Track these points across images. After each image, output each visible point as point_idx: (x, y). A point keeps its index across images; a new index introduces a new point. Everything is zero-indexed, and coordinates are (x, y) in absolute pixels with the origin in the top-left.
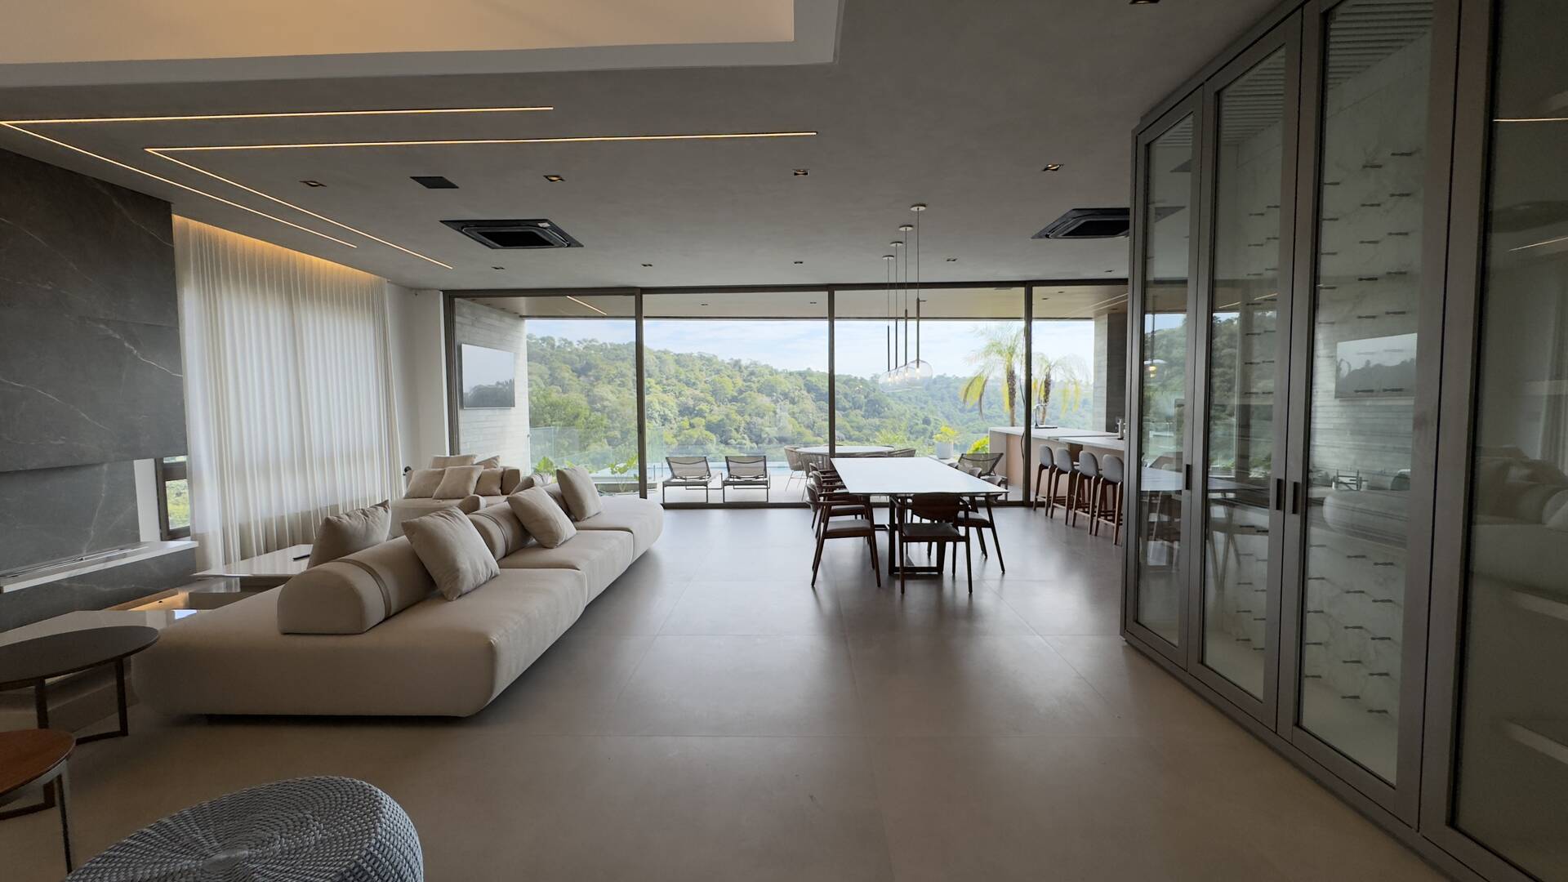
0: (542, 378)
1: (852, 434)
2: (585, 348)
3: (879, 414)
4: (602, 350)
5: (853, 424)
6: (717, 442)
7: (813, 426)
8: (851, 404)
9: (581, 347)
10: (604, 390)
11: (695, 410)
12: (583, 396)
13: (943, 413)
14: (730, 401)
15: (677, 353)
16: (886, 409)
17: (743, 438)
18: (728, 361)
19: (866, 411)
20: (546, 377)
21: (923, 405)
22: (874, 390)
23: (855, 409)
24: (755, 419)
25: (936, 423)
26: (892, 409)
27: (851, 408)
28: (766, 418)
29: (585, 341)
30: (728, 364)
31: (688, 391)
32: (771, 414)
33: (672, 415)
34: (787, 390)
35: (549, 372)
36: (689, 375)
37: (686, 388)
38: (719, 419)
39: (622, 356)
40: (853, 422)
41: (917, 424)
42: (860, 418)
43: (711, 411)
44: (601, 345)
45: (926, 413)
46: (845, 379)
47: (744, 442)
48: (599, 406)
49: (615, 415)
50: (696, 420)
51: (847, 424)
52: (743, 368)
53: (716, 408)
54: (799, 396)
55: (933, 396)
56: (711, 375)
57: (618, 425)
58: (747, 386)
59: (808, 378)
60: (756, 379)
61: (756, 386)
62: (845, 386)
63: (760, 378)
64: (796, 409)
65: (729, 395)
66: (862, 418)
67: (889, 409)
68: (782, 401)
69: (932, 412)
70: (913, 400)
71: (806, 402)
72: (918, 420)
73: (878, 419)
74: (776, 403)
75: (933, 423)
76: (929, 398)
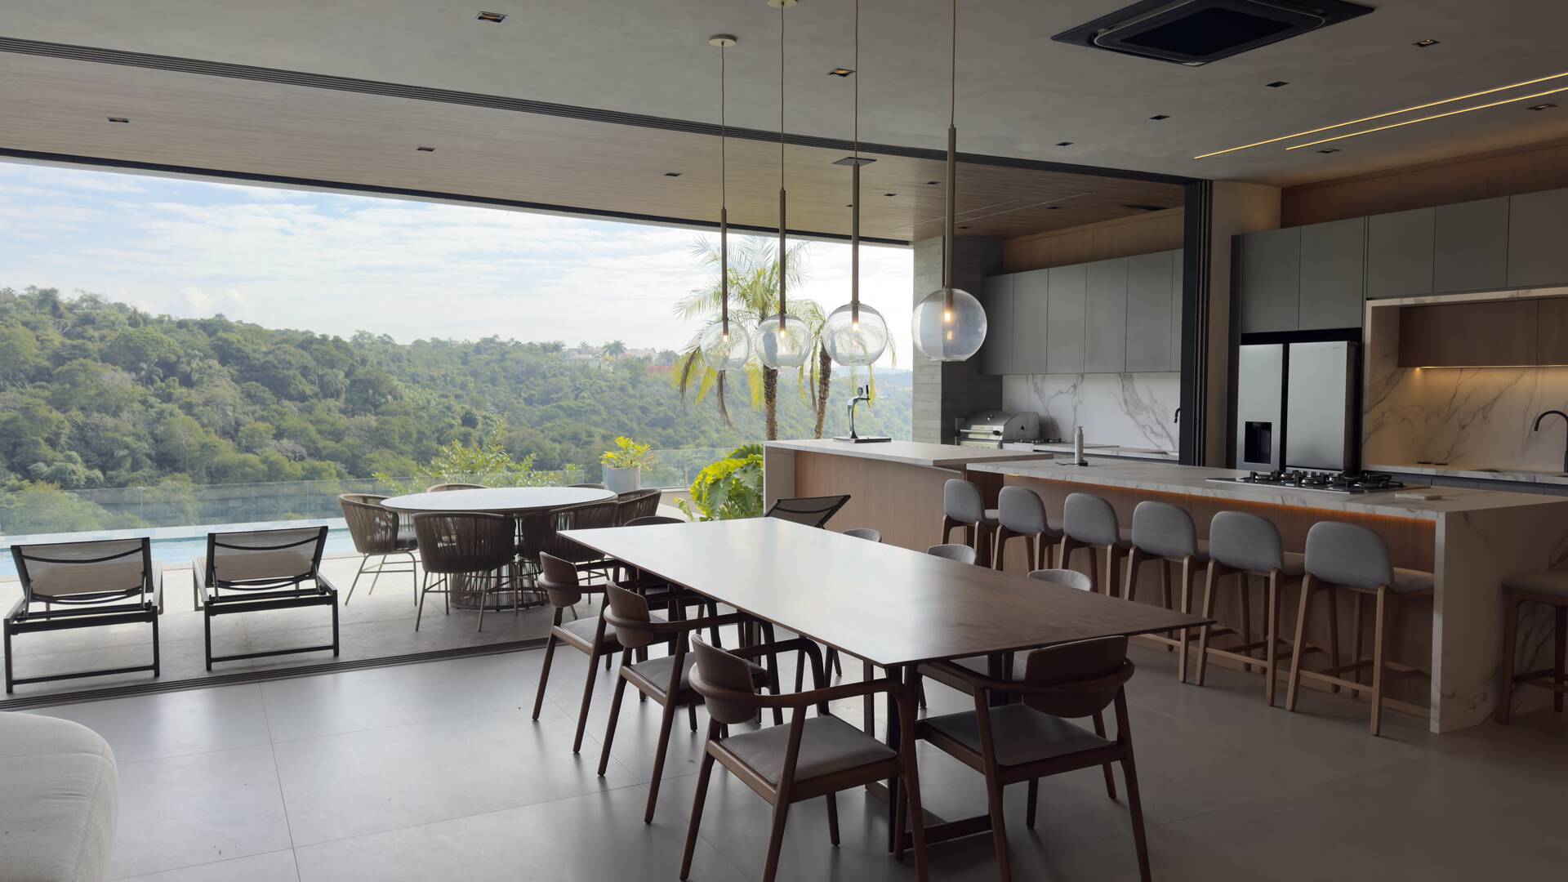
1: (320, 445)
3: (376, 406)
5: (324, 427)
7: (237, 431)
8: (317, 389)
13: (493, 404)
14: (32, 380)
16: (389, 397)
17: (70, 459)
18: (25, 293)
19: (347, 401)
21: (459, 392)
22: (364, 362)
23: (325, 396)
24: (96, 417)
25: (487, 424)
26: (401, 398)
27: (316, 395)
28: (125, 415)
30: (23, 297)
32: (137, 406)
34: (173, 358)
40: (320, 422)
41: (451, 426)
42: (337, 415)
45: (467, 407)
46: (301, 338)
47: (71, 466)
51: (310, 426)
52: (62, 309)
54: (200, 371)
55: (475, 374)
58: (74, 347)
59: (221, 334)
60: (96, 334)
61: (96, 348)
62: (303, 352)
63: (105, 331)
64: (194, 396)
65: (27, 367)
66: (341, 415)
67: (395, 398)
68: (162, 381)
69: (477, 404)
70: (438, 382)
71: (218, 382)
72: (454, 418)
73: (374, 418)
74: (147, 383)
75: (480, 424)
76: (470, 378)
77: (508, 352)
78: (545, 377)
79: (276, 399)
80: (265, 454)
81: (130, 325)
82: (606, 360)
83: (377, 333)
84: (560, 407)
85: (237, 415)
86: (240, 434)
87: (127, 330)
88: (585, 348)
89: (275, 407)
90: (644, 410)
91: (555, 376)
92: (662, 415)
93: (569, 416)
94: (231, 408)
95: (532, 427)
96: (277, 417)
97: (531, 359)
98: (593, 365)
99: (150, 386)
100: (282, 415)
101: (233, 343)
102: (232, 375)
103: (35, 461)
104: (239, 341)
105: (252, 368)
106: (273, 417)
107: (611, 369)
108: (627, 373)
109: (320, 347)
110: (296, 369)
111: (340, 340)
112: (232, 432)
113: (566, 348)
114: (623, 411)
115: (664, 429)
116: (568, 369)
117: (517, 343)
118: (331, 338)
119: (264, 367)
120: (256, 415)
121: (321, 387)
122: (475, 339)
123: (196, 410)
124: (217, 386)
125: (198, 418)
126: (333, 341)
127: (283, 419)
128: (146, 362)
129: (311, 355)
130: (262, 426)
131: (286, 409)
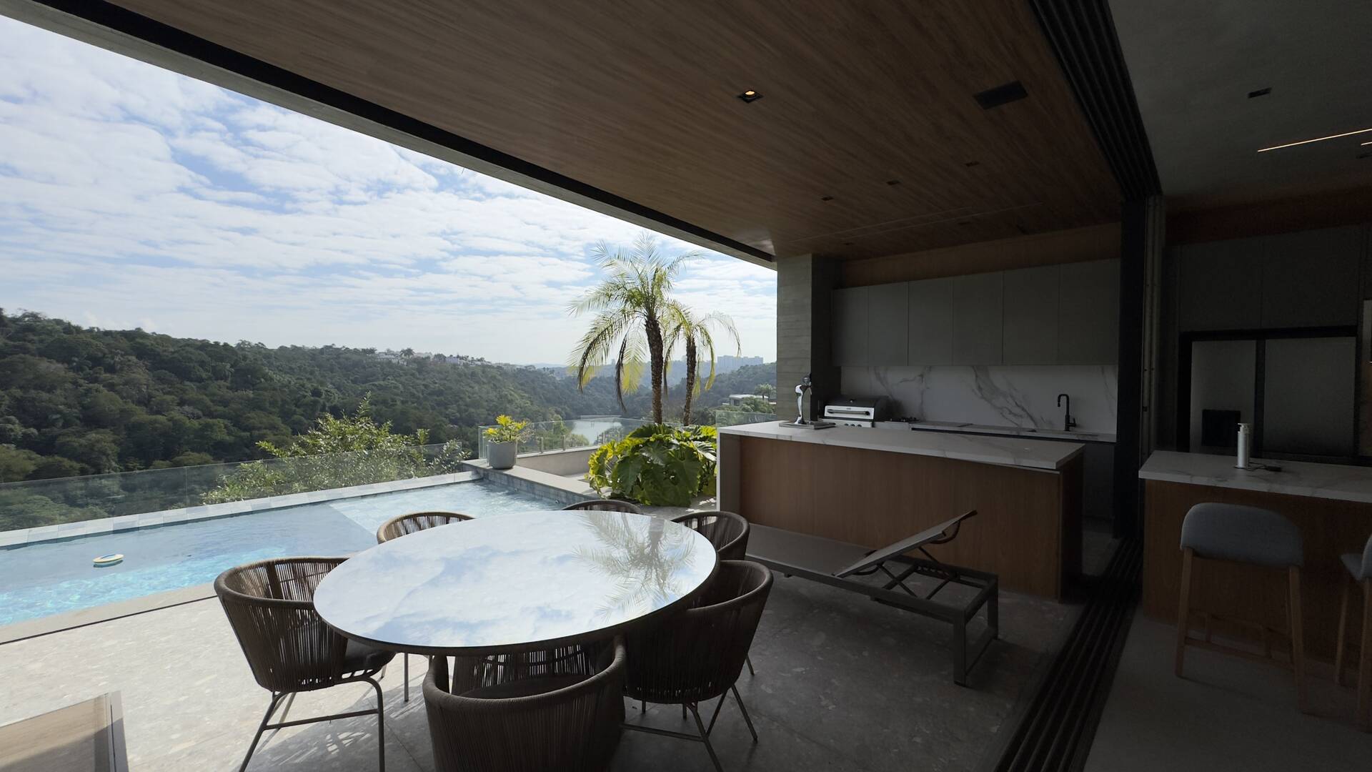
1: (212, 409)
3: (253, 385)
5: (215, 398)
7: (149, 401)
8: (210, 374)
13: (331, 383)
16: (263, 380)
17: (9, 422)
19: (232, 382)
21: (310, 376)
22: (245, 358)
23: (217, 379)
24: (33, 393)
26: (271, 380)
27: (210, 378)
28: (58, 392)
32: (68, 386)
34: (100, 355)
40: (214, 395)
41: (305, 397)
42: (225, 390)
45: (315, 385)
46: (199, 344)
47: (10, 426)
51: (204, 397)
52: (6, 321)
54: (121, 363)
55: (320, 366)
58: (15, 347)
59: (138, 340)
60: (35, 338)
61: (35, 348)
62: (200, 352)
63: (43, 337)
64: (116, 379)
66: (228, 390)
67: (266, 380)
68: (90, 369)
69: (322, 384)
70: (295, 370)
71: (135, 370)
72: (307, 392)
73: (251, 392)
74: (78, 371)
75: (324, 395)
76: (316, 368)
77: (340, 354)
78: (364, 368)
79: (180, 381)
80: (171, 416)
81: (64, 333)
82: (403, 358)
83: (254, 341)
84: (376, 385)
85: (150, 391)
86: (152, 403)
87: (62, 336)
88: (389, 352)
89: (179, 386)
90: (425, 386)
91: (371, 367)
92: (437, 389)
93: (379, 390)
94: (145, 387)
95: (357, 397)
96: (181, 392)
97: (356, 357)
98: (394, 361)
99: (80, 373)
100: (184, 391)
101: (148, 346)
102: (146, 366)
104: (152, 345)
105: (162, 361)
106: (177, 392)
107: (405, 364)
108: (415, 366)
109: (213, 349)
110: (196, 362)
111: (228, 345)
112: (146, 402)
113: (377, 352)
114: (413, 387)
115: (438, 396)
116: (379, 363)
117: (347, 348)
118: (222, 344)
119: (171, 361)
120: (164, 391)
121: (214, 373)
122: (320, 346)
123: (117, 388)
124: (134, 373)
125: (118, 392)
126: (223, 346)
127: (184, 393)
128: (77, 357)
129: (206, 354)
130: (168, 398)
131: (187, 388)
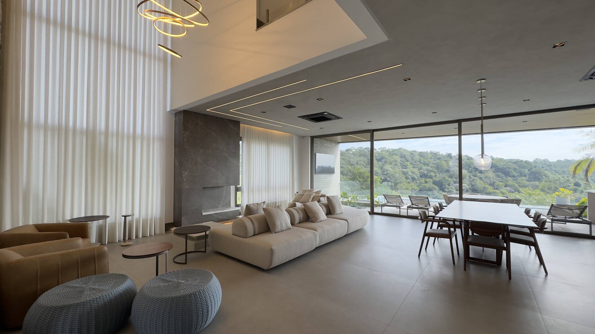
0: (364, 162)
2: (381, 151)
3: (539, 180)
4: (388, 152)
5: (520, 184)
6: (438, 189)
7: (493, 184)
8: (519, 174)
9: (379, 151)
10: (388, 167)
11: (427, 175)
12: (379, 169)
14: (445, 172)
15: (420, 151)
17: (452, 188)
18: (445, 154)
19: (529, 178)
20: (366, 162)
22: (536, 167)
23: (521, 176)
26: (549, 177)
27: (518, 176)
29: (381, 148)
30: (445, 155)
31: (425, 167)
33: (417, 177)
35: (367, 160)
36: (425, 161)
37: (424, 166)
38: (440, 179)
39: (396, 154)
40: (520, 183)
42: (525, 181)
43: (436, 176)
44: (388, 150)
46: (514, 161)
47: (452, 190)
48: (385, 173)
49: (392, 177)
50: (428, 180)
51: (516, 184)
52: (452, 157)
53: (438, 175)
56: (436, 160)
57: (393, 181)
58: (455, 165)
62: (515, 165)
64: (482, 176)
65: (444, 169)
66: (527, 182)
67: (546, 177)
68: (474, 172)
71: (489, 173)
73: (538, 182)
74: (471, 173)
79: (505, 177)
80: (501, 191)
81: (467, 160)
85: (494, 180)
86: (494, 185)
89: (505, 179)
94: (492, 179)
100: (507, 181)
102: (493, 171)
103: (445, 189)
104: (495, 163)
105: (499, 169)
106: (504, 181)
109: (520, 163)
110: (512, 169)
111: (528, 161)
112: (492, 185)
118: (524, 161)
119: (502, 168)
120: (499, 181)
121: (520, 174)
123: (483, 179)
125: (483, 181)
127: (507, 182)
128: (471, 168)
129: (517, 165)
130: (501, 183)
131: (508, 179)
